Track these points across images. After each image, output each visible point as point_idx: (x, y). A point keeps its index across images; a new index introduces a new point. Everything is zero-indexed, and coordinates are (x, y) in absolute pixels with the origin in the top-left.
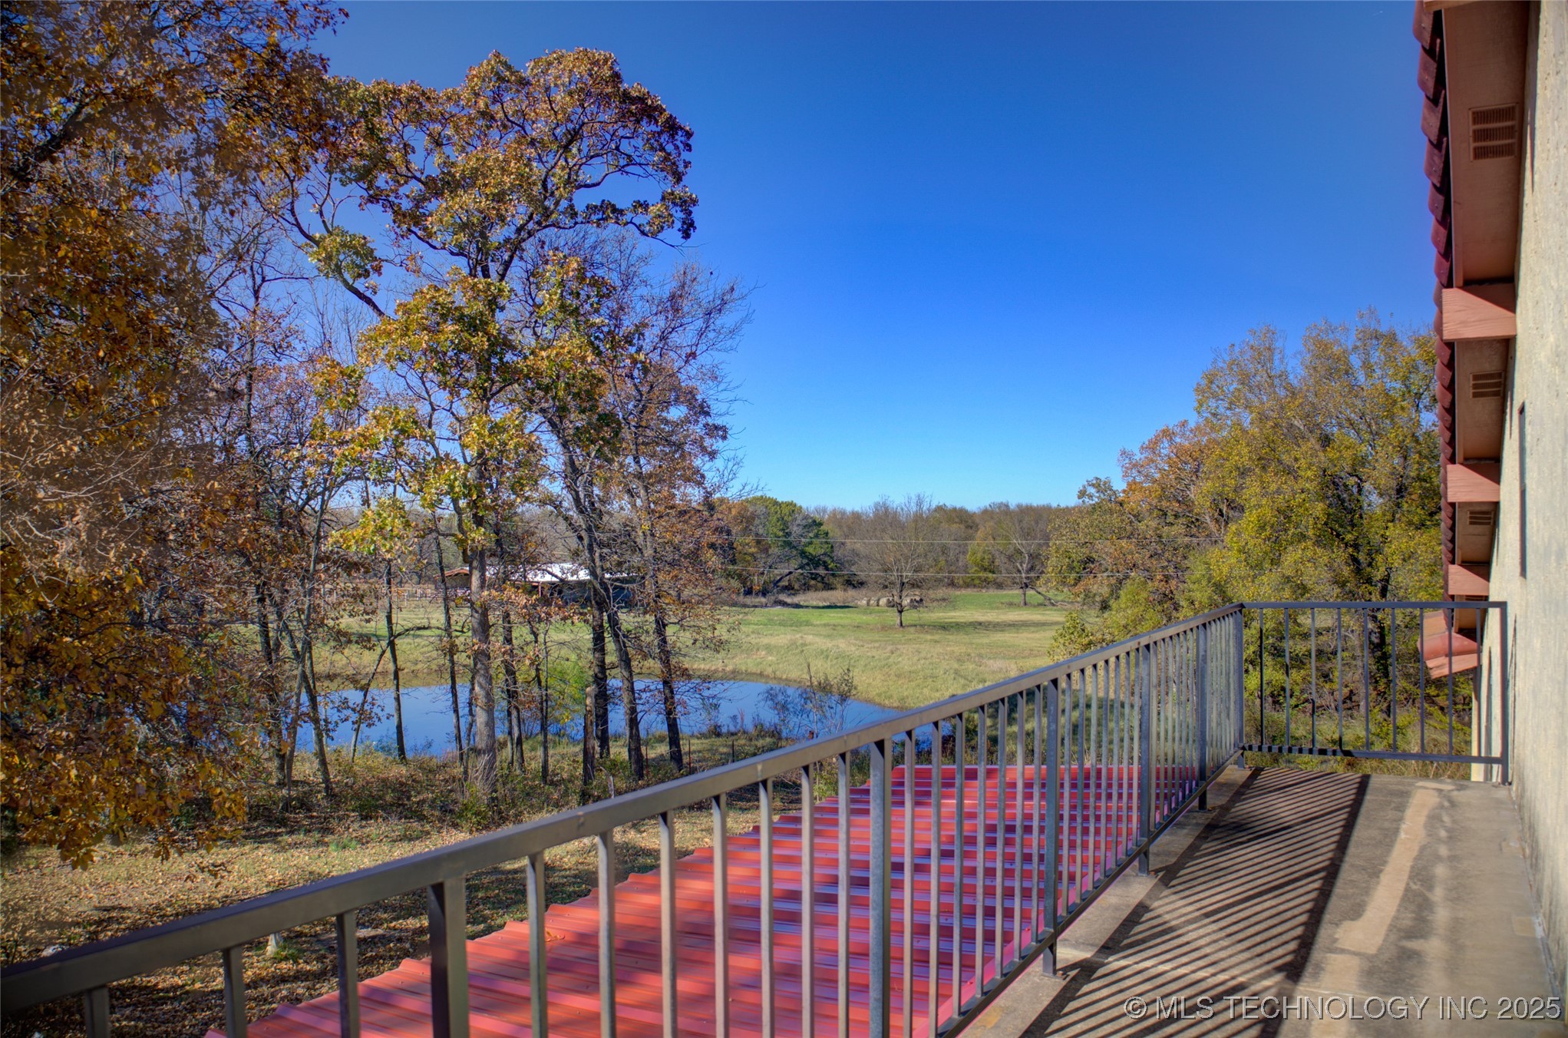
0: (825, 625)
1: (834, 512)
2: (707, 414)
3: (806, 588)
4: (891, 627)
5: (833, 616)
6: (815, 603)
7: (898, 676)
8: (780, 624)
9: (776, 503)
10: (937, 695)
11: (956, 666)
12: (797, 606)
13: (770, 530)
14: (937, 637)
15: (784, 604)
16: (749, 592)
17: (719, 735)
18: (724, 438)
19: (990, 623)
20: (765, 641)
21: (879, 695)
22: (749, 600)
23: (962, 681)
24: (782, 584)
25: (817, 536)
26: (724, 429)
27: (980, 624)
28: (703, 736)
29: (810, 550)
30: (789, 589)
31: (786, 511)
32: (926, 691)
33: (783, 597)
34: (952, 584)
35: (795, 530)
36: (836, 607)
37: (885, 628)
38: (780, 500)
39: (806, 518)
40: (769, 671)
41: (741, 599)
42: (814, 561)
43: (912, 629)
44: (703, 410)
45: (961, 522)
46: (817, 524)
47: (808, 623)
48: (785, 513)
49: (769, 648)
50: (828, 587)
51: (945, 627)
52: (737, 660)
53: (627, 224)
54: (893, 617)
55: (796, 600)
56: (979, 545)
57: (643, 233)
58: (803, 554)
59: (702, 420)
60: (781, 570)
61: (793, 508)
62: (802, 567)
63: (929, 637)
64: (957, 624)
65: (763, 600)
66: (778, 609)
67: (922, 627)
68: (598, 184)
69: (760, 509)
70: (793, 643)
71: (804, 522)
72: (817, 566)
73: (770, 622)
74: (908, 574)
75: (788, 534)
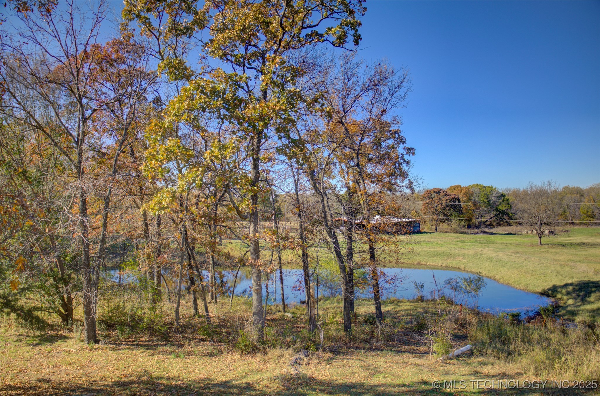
0: (502, 243)
1: (514, 191)
2: (404, 142)
3: (499, 225)
4: (535, 245)
5: (508, 239)
6: (501, 232)
7: (526, 273)
8: (479, 243)
9: (484, 187)
10: (545, 284)
11: (559, 268)
12: (492, 234)
13: (480, 198)
14: (558, 250)
15: (485, 232)
16: (469, 227)
17: (422, 301)
18: (414, 154)
19: (589, 243)
20: (463, 252)
21: (515, 282)
22: (470, 231)
23: (560, 277)
24: (487, 223)
25: (503, 201)
26: (413, 149)
27: (584, 244)
28: (414, 301)
29: (500, 207)
30: (491, 225)
31: (488, 190)
32: (539, 281)
33: (487, 230)
34: (573, 223)
35: (493, 199)
36: (511, 234)
37: (532, 245)
38: (485, 186)
39: (499, 193)
40: (462, 267)
41: (466, 230)
42: (503, 213)
43: (546, 246)
44: (402, 141)
45: (577, 193)
46: (503, 195)
47: (493, 242)
48: (488, 192)
49: (464, 256)
50: (509, 224)
51: (564, 245)
52: (448, 261)
53: (323, 41)
54: (537, 240)
55: (493, 230)
56: (586, 204)
57: (334, 45)
58: (497, 209)
59: (401, 146)
60: (487, 217)
61: (492, 189)
62: (496, 216)
63: (554, 250)
64: (571, 244)
65: (476, 230)
66: (482, 235)
67: (551, 245)
68: (317, 25)
69: (476, 190)
70: (476, 254)
71: (497, 195)
72: (503, 214)
73: (476, 241)
74: (544, 220)
75: (489, 201)
